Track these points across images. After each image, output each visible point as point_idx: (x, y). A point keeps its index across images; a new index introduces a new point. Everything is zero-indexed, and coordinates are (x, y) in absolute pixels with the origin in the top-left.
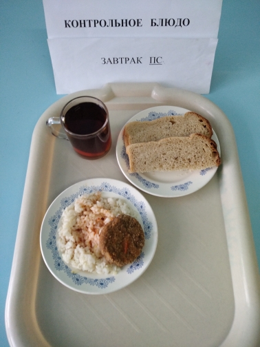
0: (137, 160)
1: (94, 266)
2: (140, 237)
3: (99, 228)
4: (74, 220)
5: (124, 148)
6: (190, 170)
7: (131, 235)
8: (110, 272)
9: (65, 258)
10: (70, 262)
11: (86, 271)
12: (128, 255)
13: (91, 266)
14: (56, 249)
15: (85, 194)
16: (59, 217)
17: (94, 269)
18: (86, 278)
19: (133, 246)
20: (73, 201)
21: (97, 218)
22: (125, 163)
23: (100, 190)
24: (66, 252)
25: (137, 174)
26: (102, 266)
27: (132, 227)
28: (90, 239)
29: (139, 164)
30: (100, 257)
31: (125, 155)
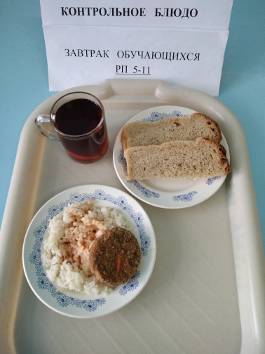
0: (135, 166)
1: (82, 285)
2: (135, 254)
3: (89, 241)
4: (62, 232)
5: (122, 151)
6: (195, 179)
7: (126, 251)
8: (100, 293)
9: (50, 275)
10: (55, 279)
11: (73, 291)
12: (121, 274)
13: (78, 285)
14: (41, 264)
15: (76, 202)
16: (46, 227)
17: (82, 289)
18: (72, 299)
19: (126, 264)
20: (62, 209)
21: (88, 230)
22: (123, 168)
23: (94, 198)
24: (51, 268)
25: (136, 181)
26: (91, 287)
27: (126, 242)
28: (79, 254)
29: (137, 169)
30: (89, 276)
31: (122, 160)
